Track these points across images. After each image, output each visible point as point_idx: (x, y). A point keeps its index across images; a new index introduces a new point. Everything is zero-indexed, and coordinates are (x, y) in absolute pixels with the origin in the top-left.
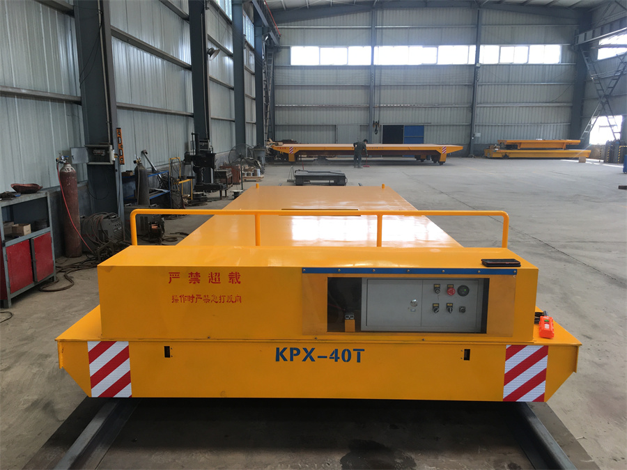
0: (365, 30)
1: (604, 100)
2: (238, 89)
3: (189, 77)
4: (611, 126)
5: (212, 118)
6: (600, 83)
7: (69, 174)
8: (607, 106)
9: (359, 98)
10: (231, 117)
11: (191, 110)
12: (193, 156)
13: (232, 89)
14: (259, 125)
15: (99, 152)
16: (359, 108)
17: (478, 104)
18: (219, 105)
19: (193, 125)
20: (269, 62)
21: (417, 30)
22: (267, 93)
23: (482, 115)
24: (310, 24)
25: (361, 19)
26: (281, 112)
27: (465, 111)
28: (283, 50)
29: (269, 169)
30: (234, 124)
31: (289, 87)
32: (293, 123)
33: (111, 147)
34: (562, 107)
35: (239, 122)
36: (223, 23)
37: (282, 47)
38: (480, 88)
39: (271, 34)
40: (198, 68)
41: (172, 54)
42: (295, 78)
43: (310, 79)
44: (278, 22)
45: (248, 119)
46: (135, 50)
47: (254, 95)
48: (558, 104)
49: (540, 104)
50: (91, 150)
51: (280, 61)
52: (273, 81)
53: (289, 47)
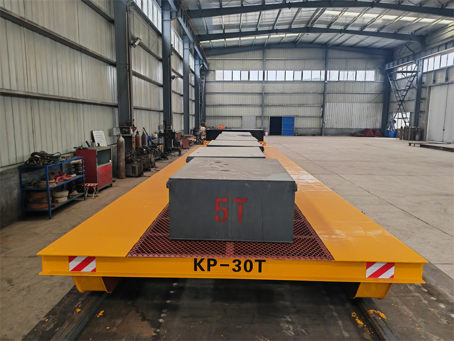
0: (259, 61)
1: (400, 103)
2: (185, 96)
4: (403, 118)
6: (398, 93)
9: (255, 100)
13: (182, 96)
14: (197, 116)
16: (255, 106)
20: (203, 79)
21: (290, 61)
22: (201, 97)
24: (227, 57)
25: (258, 54)
26: (209, 108)
28: (211, 72)
30: (183, 116)
35: (186, 114)
38: (328, 95)
39: (204, 63)
42: (218, 88)
43: (227, 88)
44: (208, 56)
45: (190, 113)
47: (194, 99)
51: (210, 78)
52: (205, 89)
53: (214, 71)
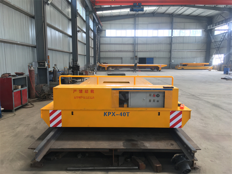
0: (132, 24)
1: (217, 49)
2: (87, 44)
3: (71, 40)
4: (220, 58)
5: (79, 54)
6: (216, 43)
7: (32, 70)
8: (218, 51)
9: (130, 48)
10: (85, 54)
11: (71, 51)
12: (72, 67)
13: (85, 44)
14: (95, 57)
15: (42, 63)
16: (130, 51)
17: (173, 50)
18: (81, 49)
19: (72, 56)
20: (98, 35)
21: (151, 24)
22: (97, 46)
23: (174, 54)
24: (113, 22)
25: (131, 21)
26: (102, 53)
27: (168, 53)
28: (103, 31)
29: (98, 73)
30: (86, 56)
31: (105, 44)
32: (107, 57)
33: (46, 62)
34: (203, 51)
35: (88, 56)
36: (82, 21)
37: (103, 30)
38: (173, 44)
39: (99, 25)
40: (74, 37)
41: (65, 32)
42: (107, 41)
43: (113, 41)
44: (101, 21)
45: (91, 55)
46: (53, 30)
47: (93, 47)
48: (201, 50)
49: (195, 50)
50: (39, 63)
51: (102, 35)
52: (100, 42)
53: (105, 30)
